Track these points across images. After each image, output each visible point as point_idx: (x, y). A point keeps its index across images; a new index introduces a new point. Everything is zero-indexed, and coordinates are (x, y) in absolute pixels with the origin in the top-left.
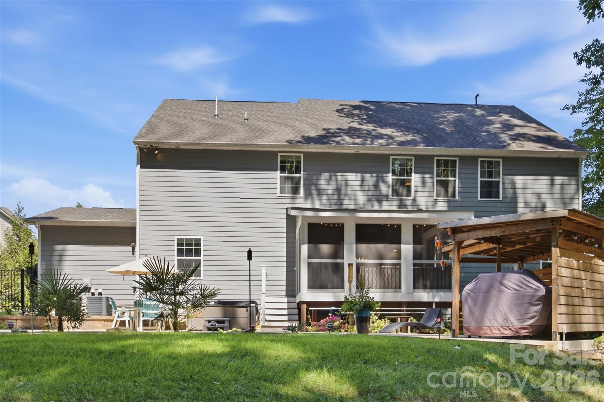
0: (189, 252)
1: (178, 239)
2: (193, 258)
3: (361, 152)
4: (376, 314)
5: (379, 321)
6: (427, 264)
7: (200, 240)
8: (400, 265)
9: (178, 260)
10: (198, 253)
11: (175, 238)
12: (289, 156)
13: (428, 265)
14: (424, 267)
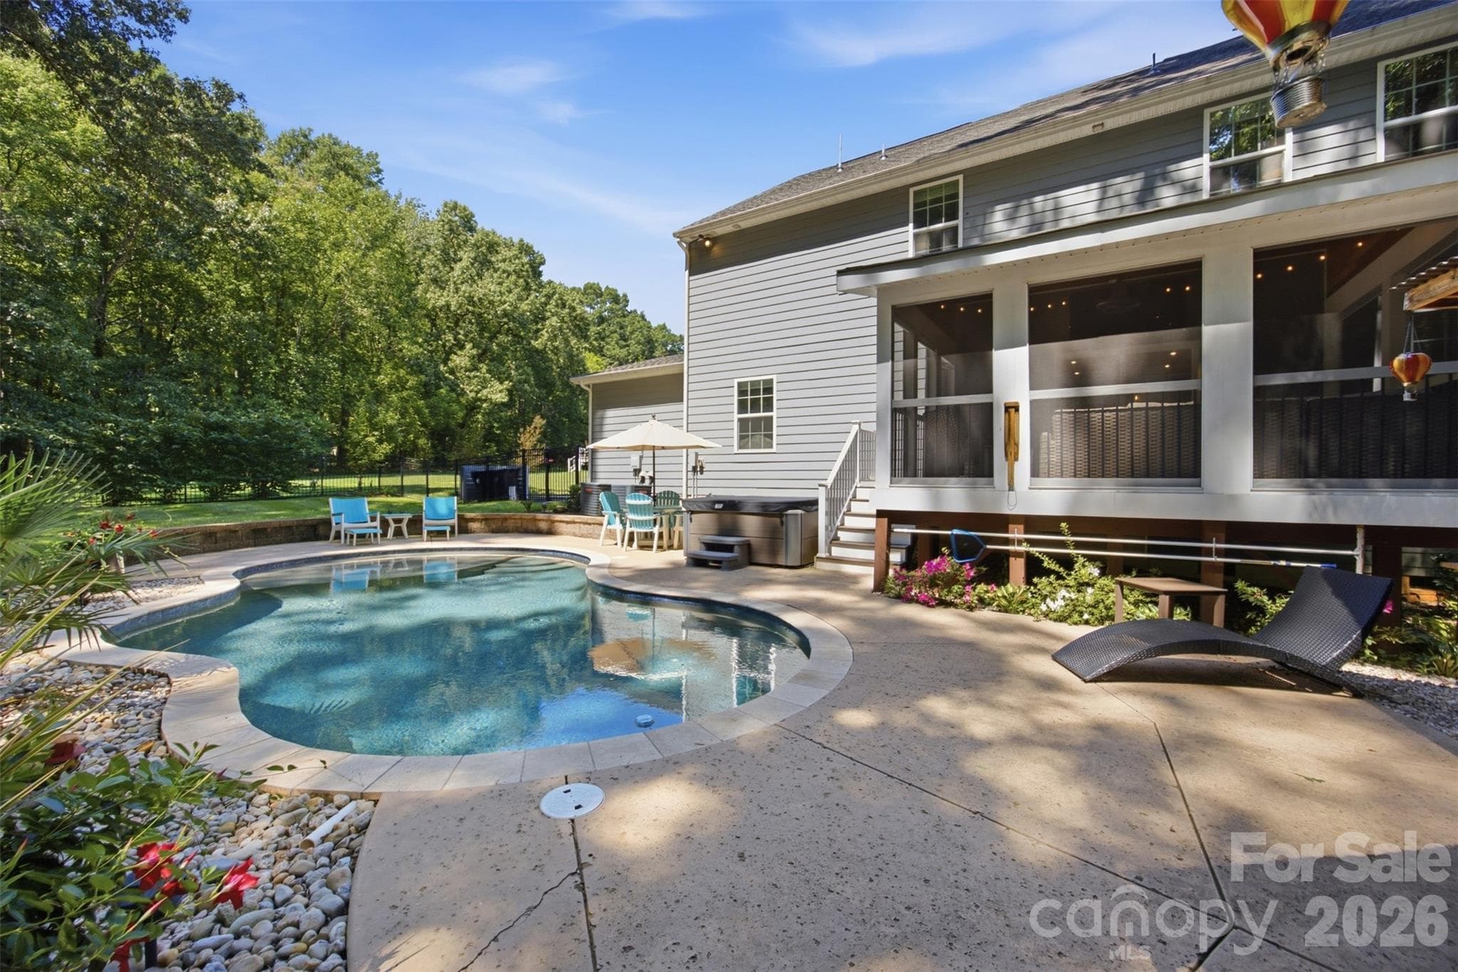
0: (755, 406)
1: (739, 384)
2: (762, 414)
3: (1111, 124)
4: (1091, 559)
5: (1104, 581)
6: (1342, 382)
7: (771, 381)
8: (1196, 395)
9: (740, 420)
10: (769, 405)
11: (736, 381)
12: (932, 189)
13: (1345, 386)
14: (1329, 395)
